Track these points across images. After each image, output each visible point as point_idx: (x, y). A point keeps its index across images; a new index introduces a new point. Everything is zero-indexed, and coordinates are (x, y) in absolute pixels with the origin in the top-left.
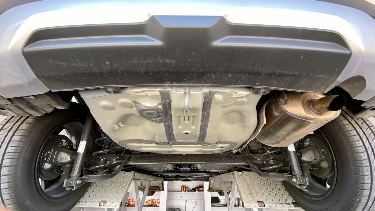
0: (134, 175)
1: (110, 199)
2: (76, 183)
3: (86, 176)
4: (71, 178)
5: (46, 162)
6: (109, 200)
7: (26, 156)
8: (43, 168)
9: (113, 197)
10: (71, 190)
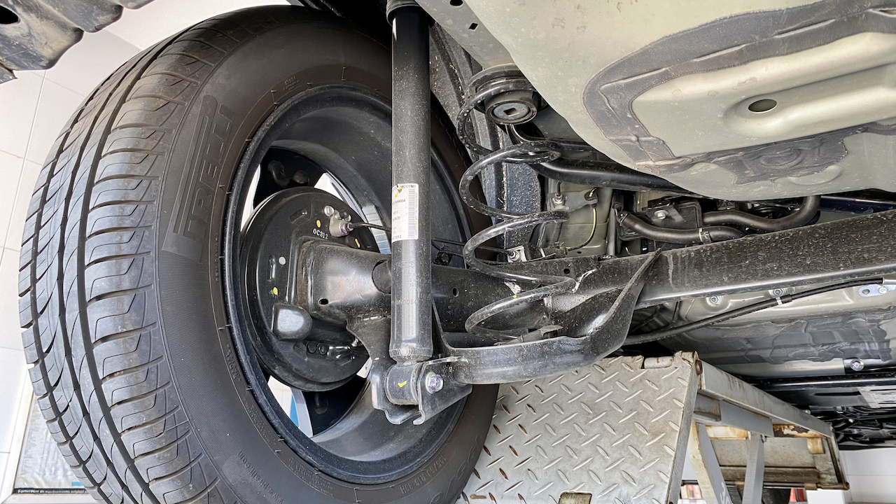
0: (699, 373)
1: (603, 486)
2: (423, 388)
3: (459, 355)
4: (395, 367)
5: (279, 303)
6: (601, 489)
7: (169, 246)
8: (276, 332)
9: (616, 477)
10: (407, 423)
